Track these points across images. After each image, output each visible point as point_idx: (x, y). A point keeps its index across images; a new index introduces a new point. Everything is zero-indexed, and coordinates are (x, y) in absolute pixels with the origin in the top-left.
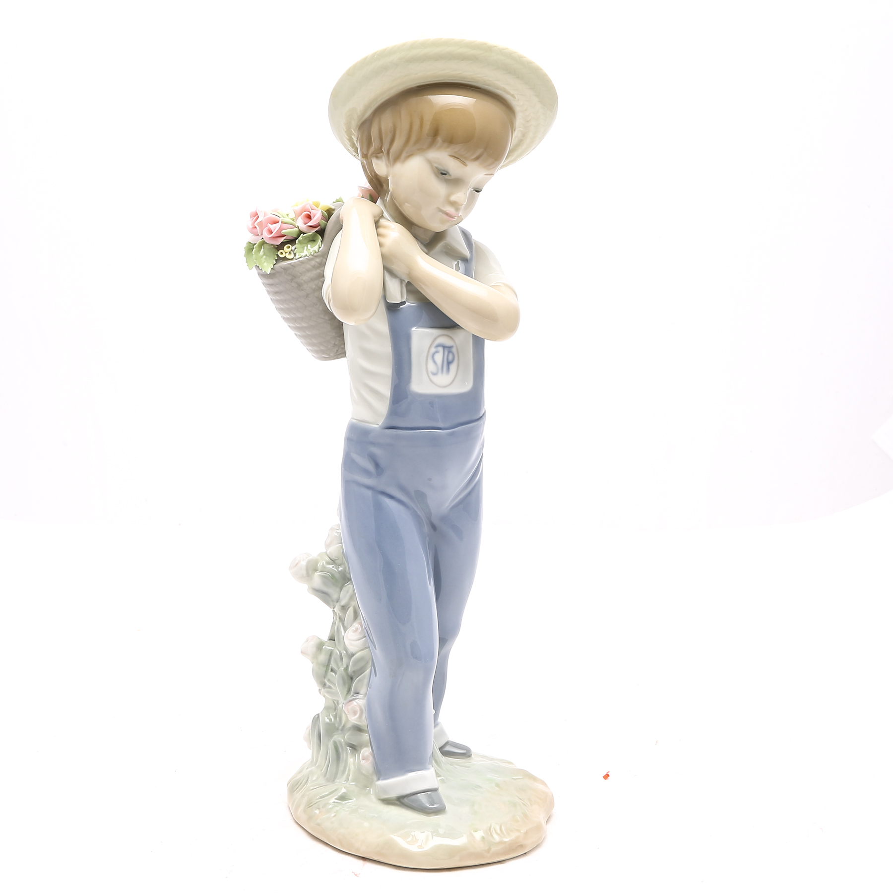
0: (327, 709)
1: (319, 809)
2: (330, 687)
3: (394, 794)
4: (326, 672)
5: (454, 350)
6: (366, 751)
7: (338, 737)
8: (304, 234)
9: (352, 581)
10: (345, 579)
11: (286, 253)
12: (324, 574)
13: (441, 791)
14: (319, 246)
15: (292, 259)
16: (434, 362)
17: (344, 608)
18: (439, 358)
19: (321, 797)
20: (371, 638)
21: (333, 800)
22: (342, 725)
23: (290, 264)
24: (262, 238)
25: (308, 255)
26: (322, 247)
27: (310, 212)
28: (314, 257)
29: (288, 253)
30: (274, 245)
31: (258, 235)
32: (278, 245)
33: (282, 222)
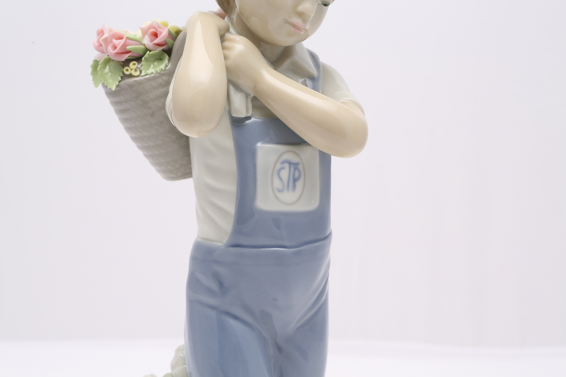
5: (300, 167)
8: (150, 51)
11: (132, 70)
14: (166, 64)
15: (138, 76)
16: (280, 179)
18: (285, 174)
23: (136, 81)
24: (107, 55)
25: (154, 73)
26: (169, 66)
27: (157, 30)
28: (160, 74)
29: (134, 70)
30: (118, 62)
31: (104, 53)
32: (123, 62)
33: (128, 38)
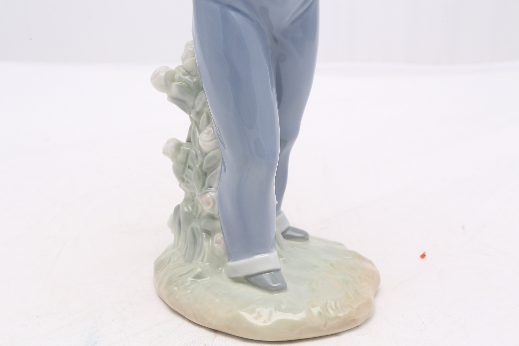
0: (186, 200)
1: (177, 286)
2: (188, 182)
3: (242, 274)
4: (184, 169)
6: (219, 236)
7: (196, 225)
9: (204, 92)
10: (199, 88)
12: (181, 84)
13: (283, 271)
17: (199, 114)
19: (180, 276)
20: (221, 139)
21: (190, 279)
22: (199, 214)
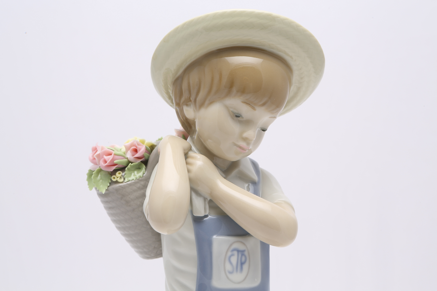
5: (246, 253)
8: (132, 163)
11: (118, 178)
14: (143, 172)
15: (122, 182)
16: (231, 263)
18: (234, 260)
23: (120, 186)
24: (99, 167)
25: (135, 179)
26: (146, 173)
27: (137, 147)
28: (139, 180)
29: (120, 178)
30: (108, 172)
31: (97, 164)
32: (111, 172)
33: (115, 155)
